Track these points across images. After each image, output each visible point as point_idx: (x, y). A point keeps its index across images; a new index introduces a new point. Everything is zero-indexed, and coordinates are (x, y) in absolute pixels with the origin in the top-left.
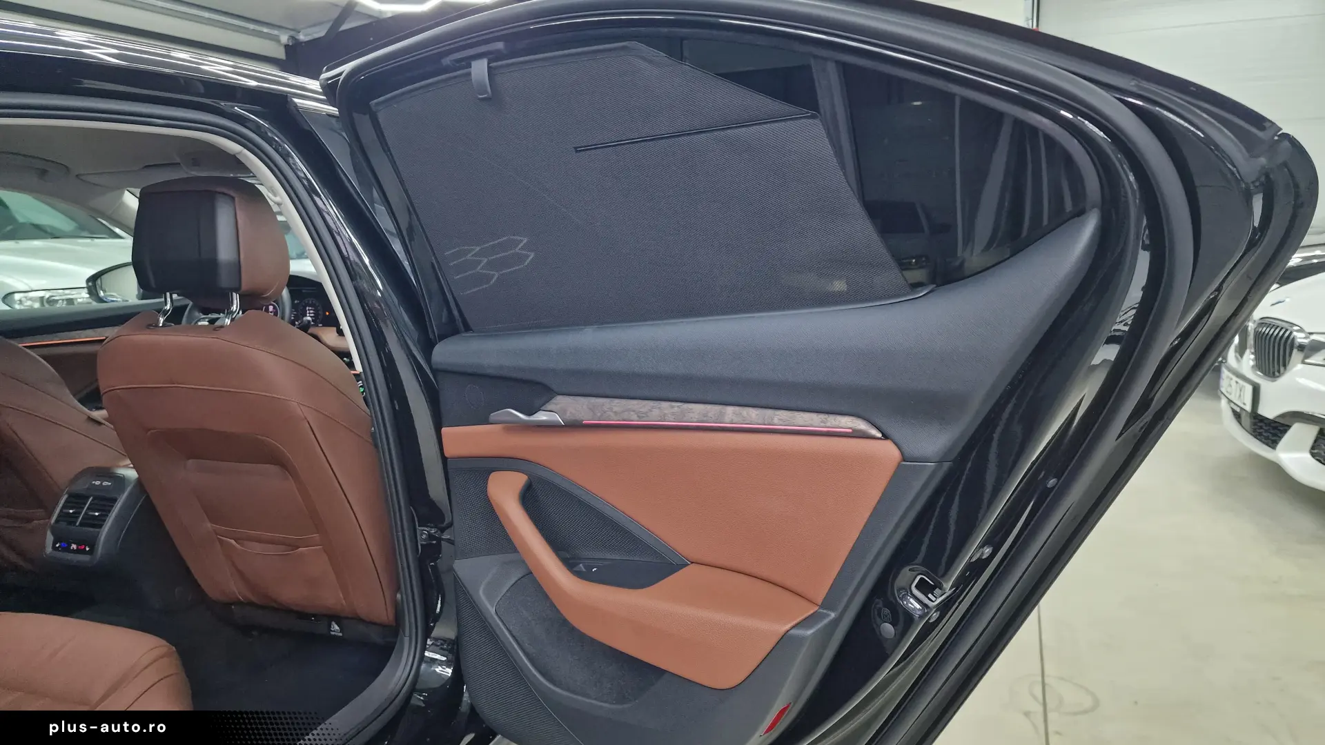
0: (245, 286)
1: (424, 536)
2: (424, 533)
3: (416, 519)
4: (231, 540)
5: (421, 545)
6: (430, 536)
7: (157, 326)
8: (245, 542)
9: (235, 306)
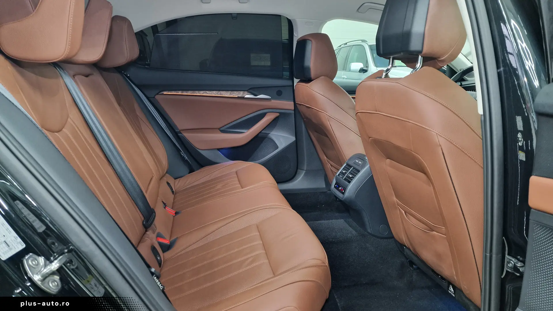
0: (425, 51)
1: (511, 265)
2: (511, 262)
3: (507, 248)
4: (403, 211)
5: (507, 271)
6: (515, 268)
7: (381, 77)
8: (409, 216)
9: (419, 64)
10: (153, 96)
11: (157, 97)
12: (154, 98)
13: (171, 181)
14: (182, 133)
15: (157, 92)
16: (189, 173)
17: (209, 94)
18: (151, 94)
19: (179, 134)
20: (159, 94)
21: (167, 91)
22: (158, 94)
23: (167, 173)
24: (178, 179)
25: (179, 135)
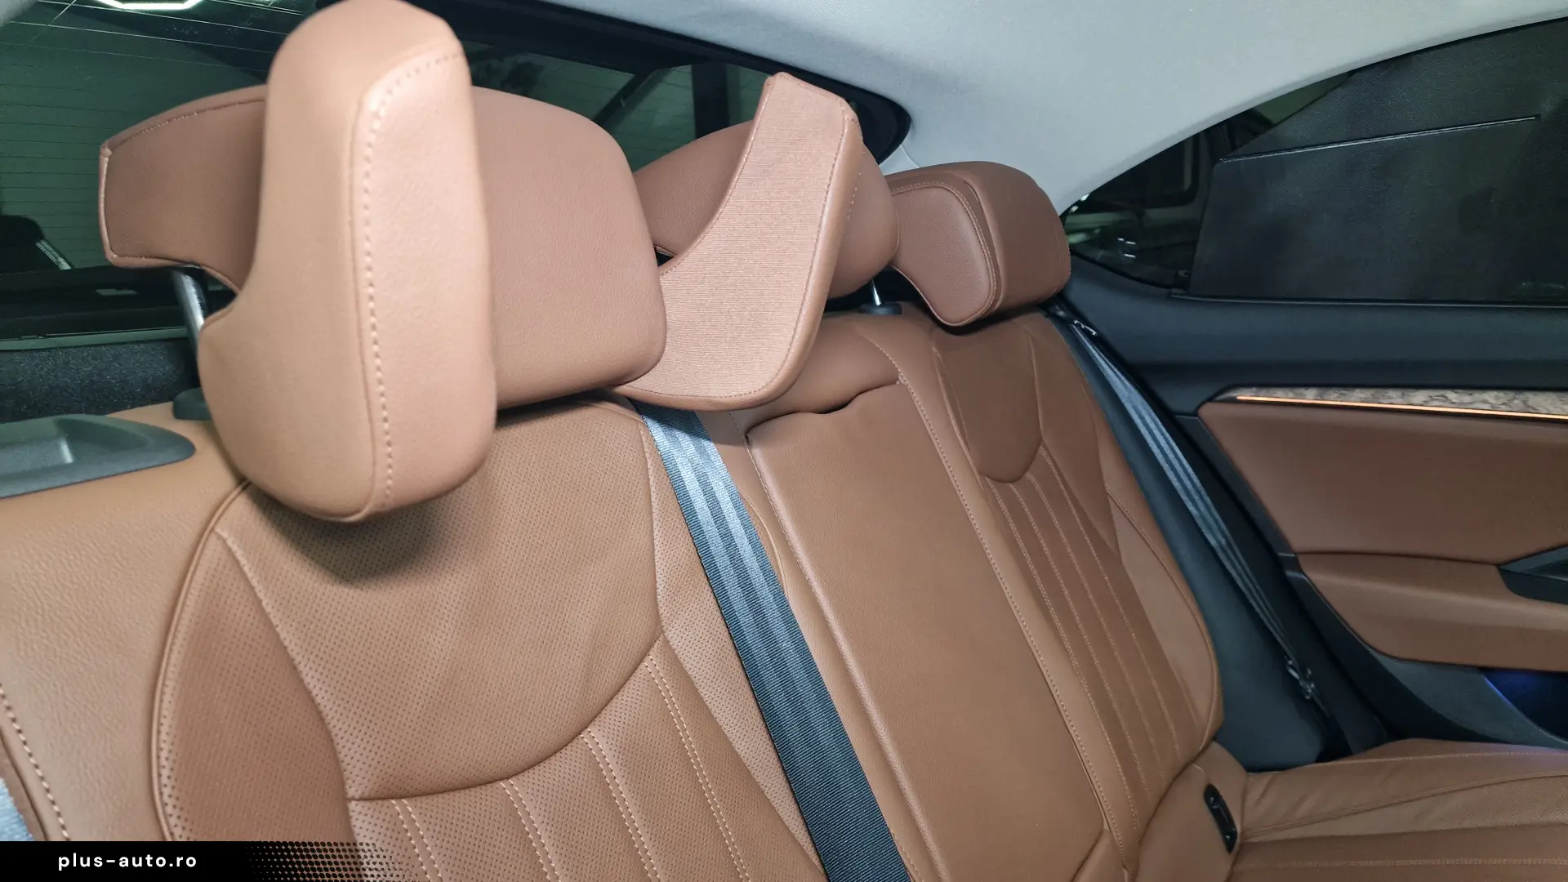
10: (1191, 409)
11: (1209, 412)
12: (1195, 414)
13: (1230, 779)
14: (1306, 572)
15: (1210, 392)
16: (1322, 758)
17: (1461, 405)
18: (1179, 399)
19: (1293, 570)
20: (1218, 398)
21: (1254, 389)
22: (1211, 399)
23: (1215, 738)
24: (1267, 777)
25: (1290, 573)
